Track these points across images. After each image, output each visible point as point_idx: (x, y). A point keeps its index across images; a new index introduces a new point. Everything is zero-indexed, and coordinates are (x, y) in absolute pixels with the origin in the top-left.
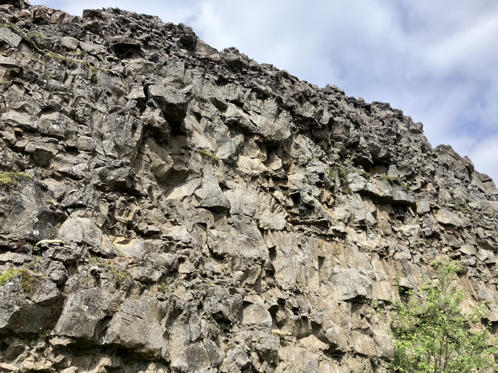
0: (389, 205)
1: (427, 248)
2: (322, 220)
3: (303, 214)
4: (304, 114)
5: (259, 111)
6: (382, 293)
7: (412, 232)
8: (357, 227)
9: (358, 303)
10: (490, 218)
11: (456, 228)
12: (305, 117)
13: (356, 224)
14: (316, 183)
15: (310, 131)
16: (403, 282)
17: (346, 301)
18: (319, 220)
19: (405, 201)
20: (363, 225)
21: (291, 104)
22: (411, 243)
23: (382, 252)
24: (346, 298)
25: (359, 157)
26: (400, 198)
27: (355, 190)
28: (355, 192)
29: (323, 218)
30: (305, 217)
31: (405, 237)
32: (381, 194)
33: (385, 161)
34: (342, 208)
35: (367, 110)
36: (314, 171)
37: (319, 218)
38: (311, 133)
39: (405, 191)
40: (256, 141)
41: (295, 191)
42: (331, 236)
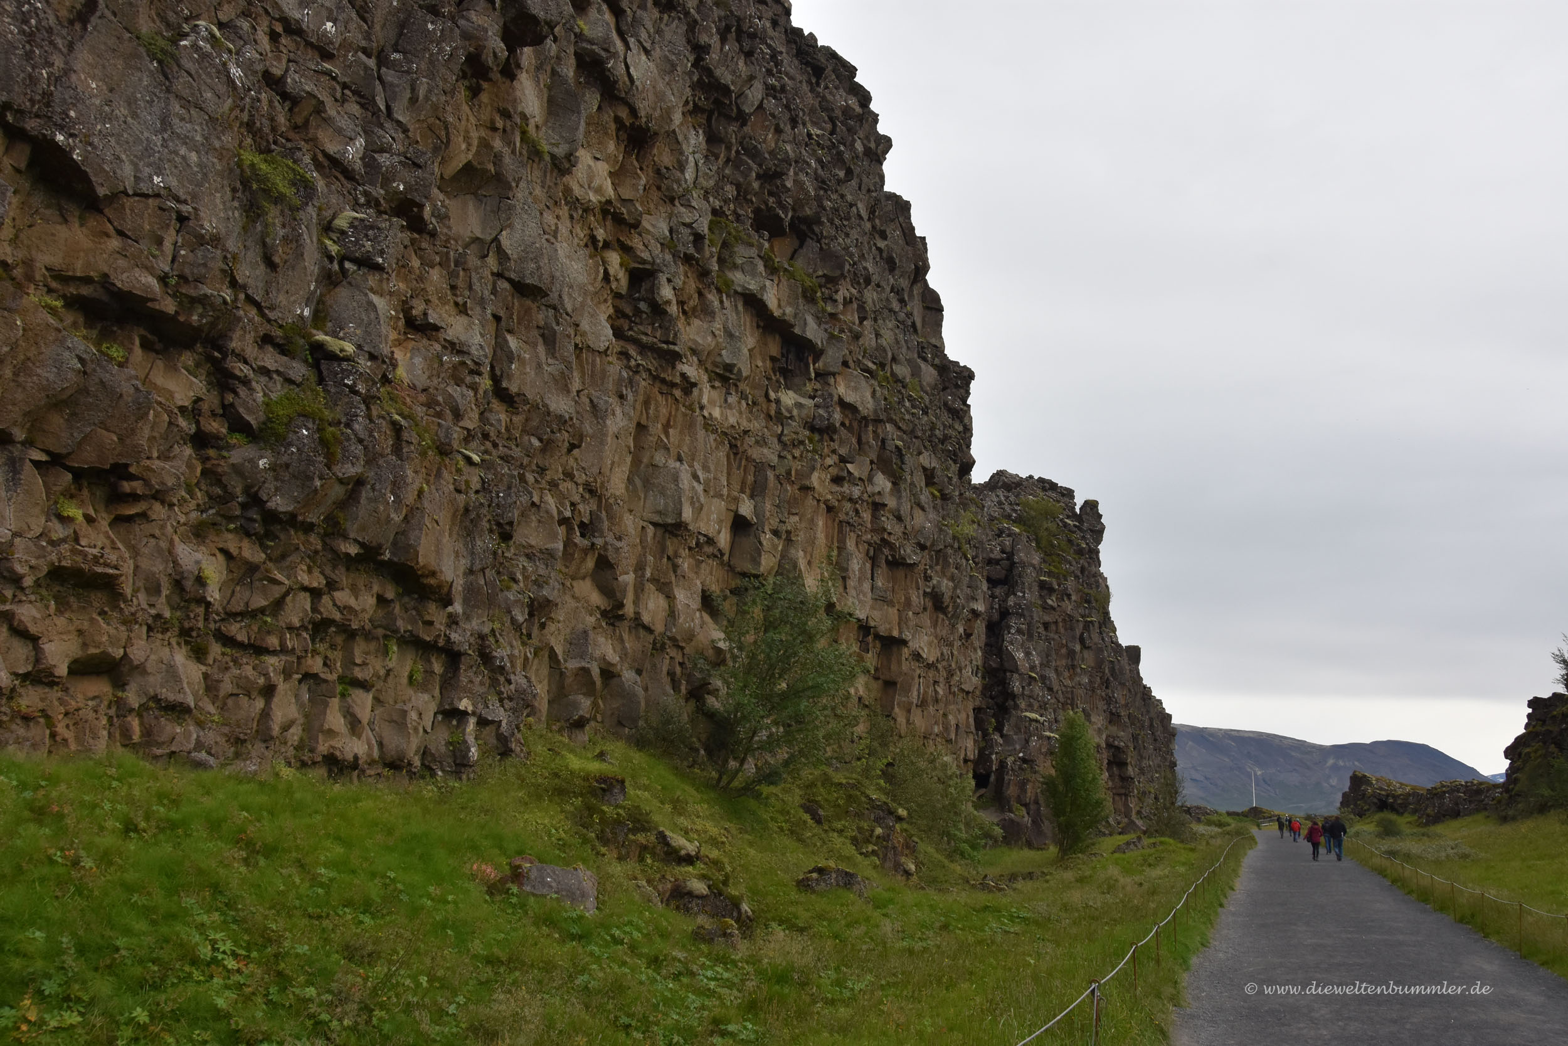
0: (777, 337)
1: (808, 451)
2: (672, 347)
3: (638, 320)
4: (718, 73)
5: (648, 45)
6: (709, 520)
7: (795, 412)
8: (717, 374)
9: (671, 533)
10: (913, 407)
11: (859, 417)
12: (717, 80)
13: (717, 367)
14: (685, 254)
15: (710, 114)
16: (746, 509)
17: (655, 524)
18: (665, 346)
19: (811, 341)
20: (728, 374)
21: (707, 40)
22: (785, 432)
23: (735, 439)
24: (657, 518)
25: (769, 209)
26: (804, 332)
27: (739, 289)
28: (736, 292)
29: (675, 344)
30: (641, 328)
31: (780, 417)
32: (777, 313)
33: (804, 227)
34: (705, 326)
35: (815, 74)
36: (688, 220)
37: (667, 342)
38: (709, 120)
39: (818, 318)
40: (617, 120)
41: (644, 262)
42: (673, 385)
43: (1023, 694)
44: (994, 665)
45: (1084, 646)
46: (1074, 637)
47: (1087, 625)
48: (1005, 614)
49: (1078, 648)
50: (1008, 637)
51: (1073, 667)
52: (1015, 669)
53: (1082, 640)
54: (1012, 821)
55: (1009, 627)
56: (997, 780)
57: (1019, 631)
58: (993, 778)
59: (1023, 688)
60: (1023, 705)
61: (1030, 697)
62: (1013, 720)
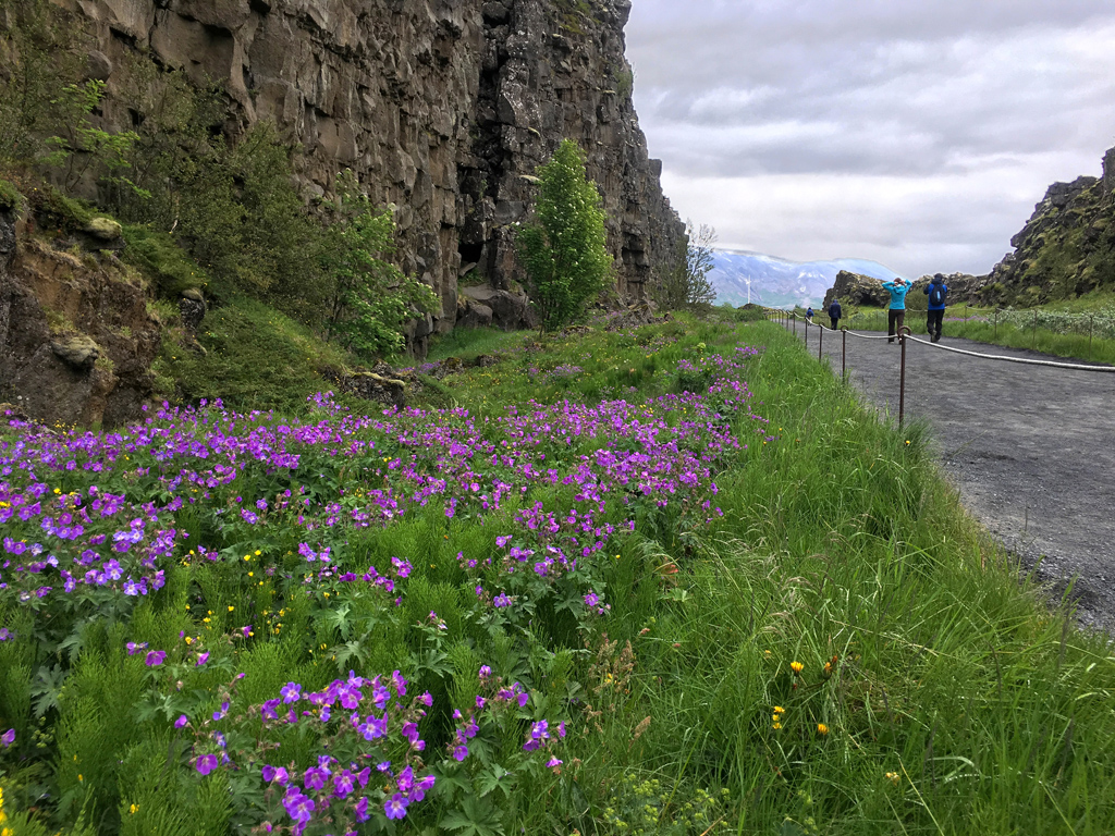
43: (521, 153)
44: (487, 117)
45: (602, 122)
46: (590, 108)
47: (605, 98)
48: (503, 58)
49: (594, 119)
50: (505, 84)
51: (588, 141)
52: (513, 122)
53: (599, 115)
54: (505, 298)
55: (507, 73)
56: (489, 252)
57: (519, 78)
58: (484, 250)
59: (522, 145)
60: (521, 166)
61: (530, 157)
62: (508, 183)
